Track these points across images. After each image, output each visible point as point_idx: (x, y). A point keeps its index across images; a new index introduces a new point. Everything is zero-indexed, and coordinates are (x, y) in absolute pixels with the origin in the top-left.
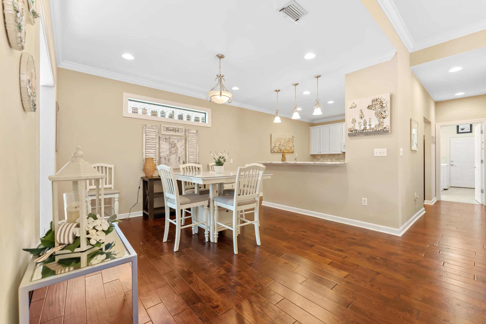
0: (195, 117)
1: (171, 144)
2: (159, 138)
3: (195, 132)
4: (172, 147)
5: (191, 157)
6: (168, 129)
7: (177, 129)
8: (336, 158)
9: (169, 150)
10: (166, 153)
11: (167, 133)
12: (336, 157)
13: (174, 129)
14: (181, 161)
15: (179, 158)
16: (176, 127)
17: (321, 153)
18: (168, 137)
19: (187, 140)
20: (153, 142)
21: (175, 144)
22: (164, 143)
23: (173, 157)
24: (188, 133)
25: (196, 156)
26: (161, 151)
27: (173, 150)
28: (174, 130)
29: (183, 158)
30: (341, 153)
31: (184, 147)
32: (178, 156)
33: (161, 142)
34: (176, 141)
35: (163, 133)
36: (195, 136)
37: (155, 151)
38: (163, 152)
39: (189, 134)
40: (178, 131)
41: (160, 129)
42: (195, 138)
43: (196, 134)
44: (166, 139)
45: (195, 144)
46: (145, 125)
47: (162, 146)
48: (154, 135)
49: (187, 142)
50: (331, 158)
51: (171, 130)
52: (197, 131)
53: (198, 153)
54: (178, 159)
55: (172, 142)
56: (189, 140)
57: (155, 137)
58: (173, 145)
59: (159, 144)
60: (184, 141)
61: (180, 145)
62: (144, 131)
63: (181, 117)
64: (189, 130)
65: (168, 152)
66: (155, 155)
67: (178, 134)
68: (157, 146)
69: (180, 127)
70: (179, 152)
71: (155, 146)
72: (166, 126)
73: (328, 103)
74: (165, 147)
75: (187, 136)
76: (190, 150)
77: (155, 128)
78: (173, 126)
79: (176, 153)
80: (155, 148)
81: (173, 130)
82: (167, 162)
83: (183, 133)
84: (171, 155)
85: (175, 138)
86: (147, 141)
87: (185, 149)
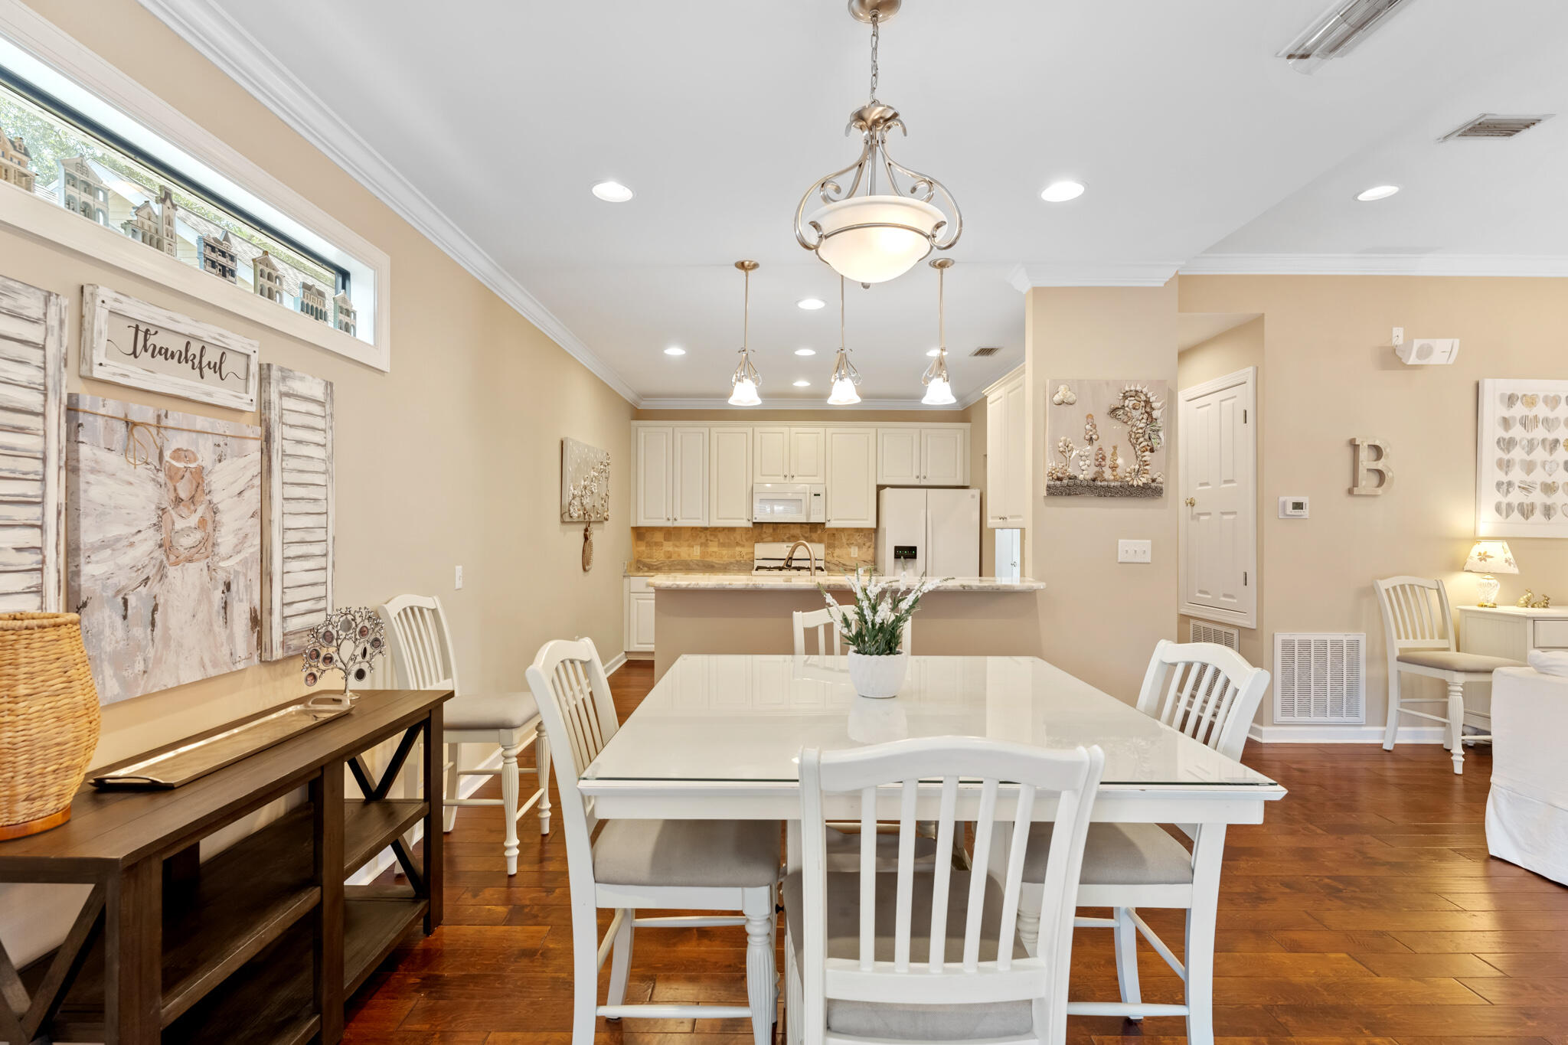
0: (305, 286)
1: (173, 475)
2: (73, 411)
3: (318, 392)
4: (178, 501)
5: (297, 572)
6: (144, 341)
7: (212, 356)
8: (721, 541)
9: (157, 526)
10: (128, 558)
11: (139, 373)
12: (722, 537)
13: (195, 349)
14: (240, 613)
15: (228, 586)
16: (207, 331)
17: (677, 524)
18: (143, 411)
19: (276, 446)
20: (15, 454)
21: (199, 474)
22: (114, 461)
23: (183, 585)
24: (282, 395)
26: (88, 536)
27: (186, 521)
28: (193, 357)
29: (248, 588)
30: (750, 525)
31: (253, 496)
32: (221, 576)
33: (85, 451)
34: (205, 455)
35: (109, 365)
36: (320, 423)
37: (31, 537)
38: (104, 545)
39: (289, 403)
40: (217, 368)
42: (318, 437)
43: (322, 404)
44: (130, 425)
45: (320, 479)
47: (95, 491)
48: (21, 373)
49: (275, 464)
50: (703, 540)
51: (167, 354)
52: (329, 385)
53: (334, 538)
54: (217, 596)
55: (178, 453)
56: (290, 448)
57: (33, 400)
58: (183, 488)
59: (72, 468)
60: (253, 454)
61: (231, 483)
63: (218, 259)
64: (282, 374)
65: (144, 548)
66: (33, 579)
67: (221, 393)
68: (55, 495)
69: (236, 341)
70: (226, 540)
71: (31, 489)
72: (130, 309)
73: (797, 353)
74: (122, 497)
75: (274, 415)
76: (291, 522)
77: (35, 309)
78: (186, 325)
79: (207, 546)
80: (30, 514)
81: (184, 357)
82: (140, 632)
83: (253, 393)
84: (172, 572)
85: (201, 422)
87: (263, 516)
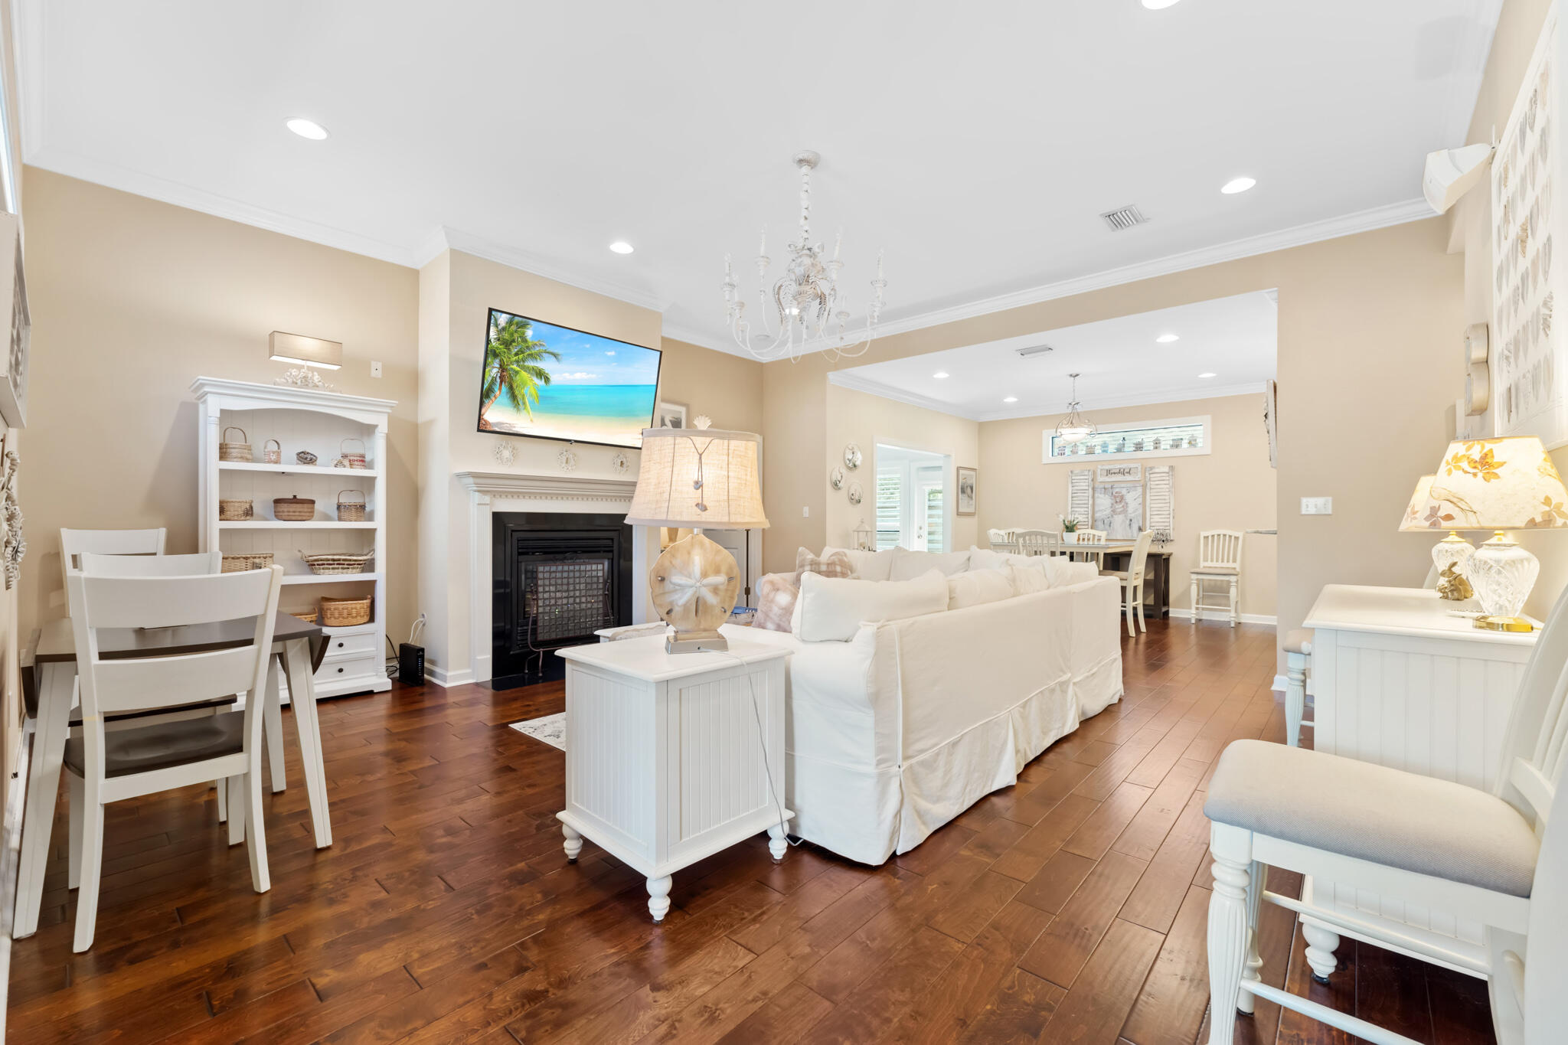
0: (1174, 440)
1: (1115, 497)
2: (1094, 489)
3: (1167, 470)
4: (1117, 502)
5: (1156, 518)
6: (1109, 472)
7: (1128, 470)
9: (1111, 507)
10: (1104, 513)
11: (1107, 479)
13: (1122, 470)
14: (1135, 527)
15: (1131, 520)
16: (1123, 466)
18: (1108, 486)
19: (1148, 486)
20: (1084, 496)
21: (1122, 497)
22: (1102, 496)
23: (1118, 520)
24: (1150, 474)
25: (1168, 516)
26: (1097, 509)
27: (1119, 507)
28: (1122, 472)
31: (1140, 500)
32: (1129, 518)
33: (1096, 495)
34: (1124, 492)
35: (1100, 479)
36: (1167, 478)
37: (1086, 509)
38: (1099, 511)
39: (1152, 476)
40: (1129, 473)
41: (1094, 473)
42: (1167, 482)
43: (1168, 473)
44: (1105, 488)
45: (1167, 494)
46: (1072, 472)
47: (1098, 501)
48: (1084, 484)
49: (1148, 491)
51: (1115, 473)
52: (1172, 468)
53: (1173, 510)
54: (1128, 522)
55: (1116, 493)
56: (1153, 487)
57: (1087, 488)
58: (1119, 499)
59: (1093, 497)
60: (1140, 490)
61: (1132, 498)
62: (1070, 480)
63: (1139, 447)
64: (1151, 468)
65: (1108, 511)
66: (1087, 516)
67: (1128, 478)
68: (1091, 502)
69: (1133, 466)
70: (1130, 509)
71: (1086, 502)
72: (1108, 467)
74: (1104, 502)
75: (1148, 479)
76: (1152, 506)
77: (1086, 473)
78: (1119, 466)
79: (1125, 511)
80: (1086, 506)
81: (1119, 473)
82: (1107, 527)
83: (1139, 475)
84: (1115, 516)
85: (1123, 485)
86: (1074, 495)
87: (1144, 504)
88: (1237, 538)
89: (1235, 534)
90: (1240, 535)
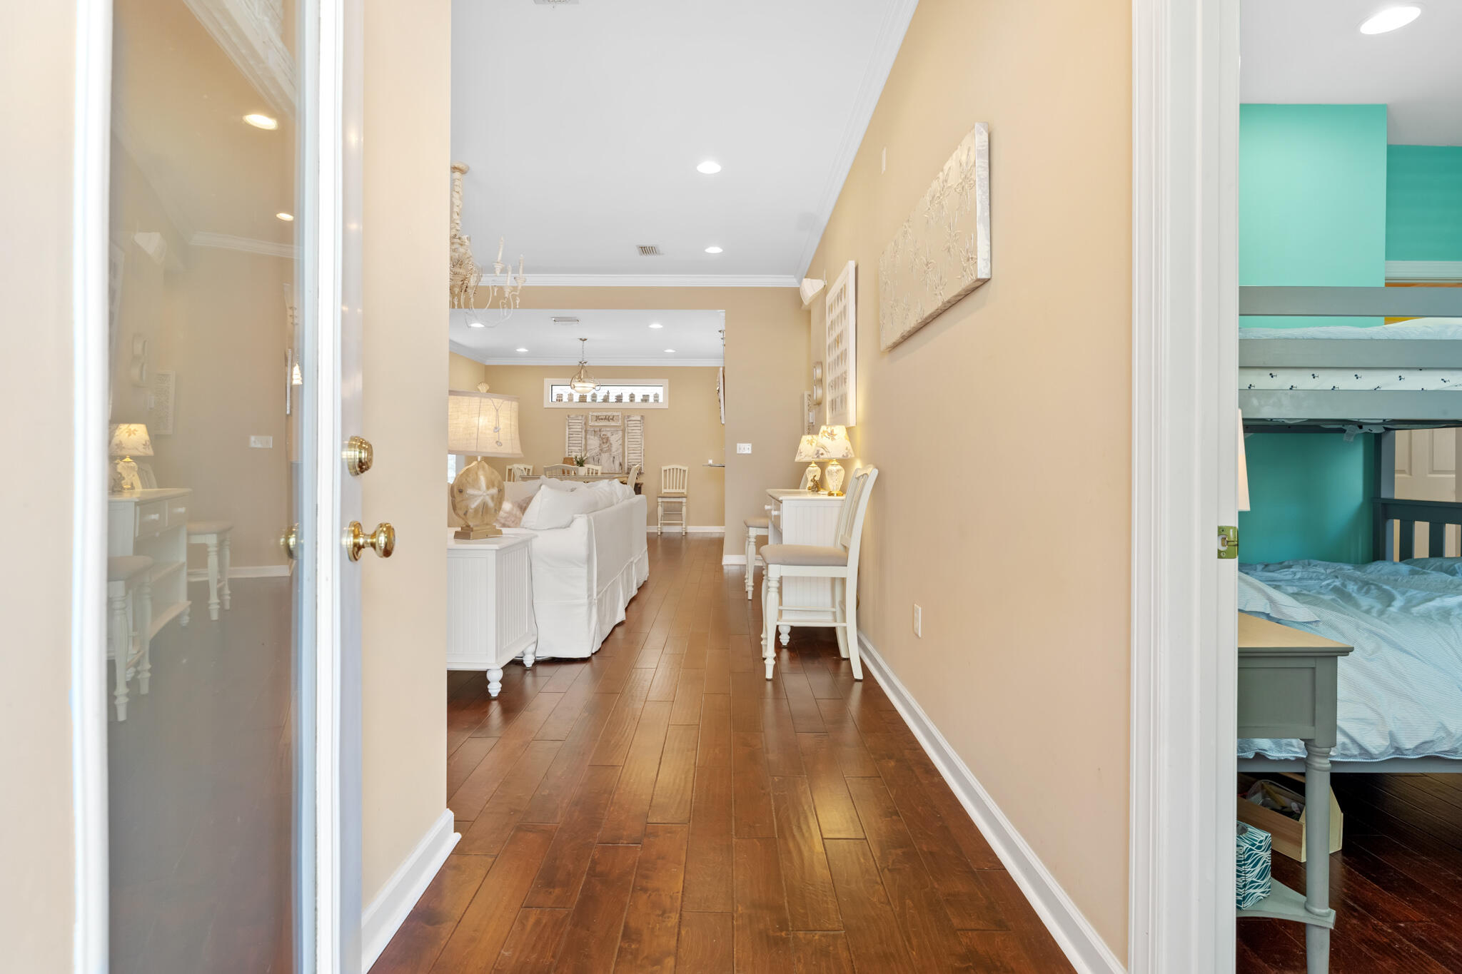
0: (644, 396)
1: (602, 439)
2: (586, 431)
3: (639, 419)
4: (603, 443)
5: (632, 456)
6: (598, 418)
7: (611, 417)
9: (600, 447)
11: (596, 424)
14: (617, 463)
16: (609, 414)
18: (597, 429)
19: (627, 431)
20: (577, 437)
21: (608, 439)
22: (592, 437)
23: (605, 457)
24: (627, 421)
25: (640, 455)
26: (588, 448)
27: (605, 446)
28: (607, 419)
29: (619, 458)
31: (620, 442)
32: (613, 456)
33: (588, 436)
34: (609, 434)
35: (591, 423)
36: (640, 425)
37: (580, 448)
38: (591, 449)
39: (629, 422)
40: (612, 419)
41: (586, 418)
42: (639, 428)
43: (640, 421)
45: (639, 437)
46: (569, 416)
47: (590, 442)
48: (578, 427)
49: (626, 435)
51: (602, 419)
52: (642, 417)
53: (644, 450)
54: (612, 459)
55: (603, 435)
56: (630, 431)
57: (580, 430)
58: (605, 440)
59: (586, 438)
60: (620, 433)
61: (615, 439)
62: (567, 423)
63: (619, 399)
64: (629, 417)
65: (597, 450)
67: (612, 423)
68: (583, 442)
69: (615, 414)
70: (614, 449)
71: (580, 441)
72: (595, 414)
74: (594, 442)
75: (626, 425)
76: (629, 446)
77: (580, 418)
78: (605, 414)
79: (609, 450)
80: (580, 445)
81: (605, 419)
83: (620, 422)
84: (603, 454)
85: (608, 429)
86: (570, 436)
87: (623, 445)
88: (684, 471)
89: (683, 468)
90: (686, 468)
